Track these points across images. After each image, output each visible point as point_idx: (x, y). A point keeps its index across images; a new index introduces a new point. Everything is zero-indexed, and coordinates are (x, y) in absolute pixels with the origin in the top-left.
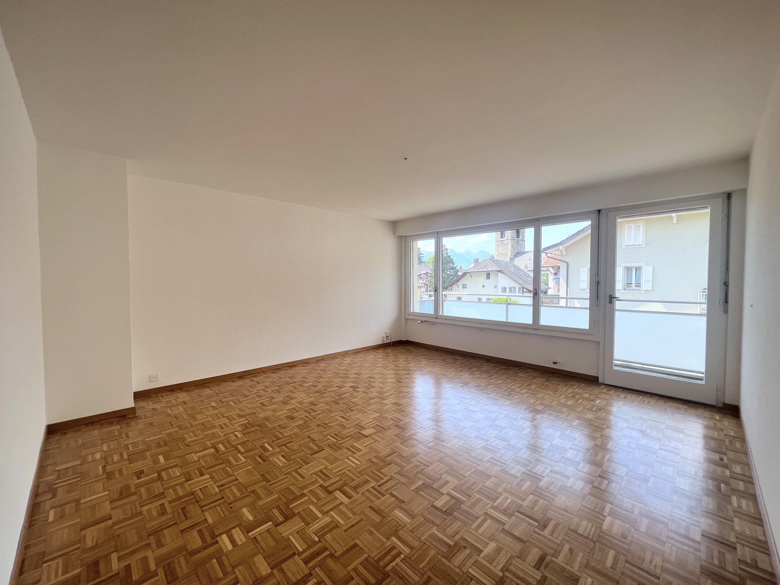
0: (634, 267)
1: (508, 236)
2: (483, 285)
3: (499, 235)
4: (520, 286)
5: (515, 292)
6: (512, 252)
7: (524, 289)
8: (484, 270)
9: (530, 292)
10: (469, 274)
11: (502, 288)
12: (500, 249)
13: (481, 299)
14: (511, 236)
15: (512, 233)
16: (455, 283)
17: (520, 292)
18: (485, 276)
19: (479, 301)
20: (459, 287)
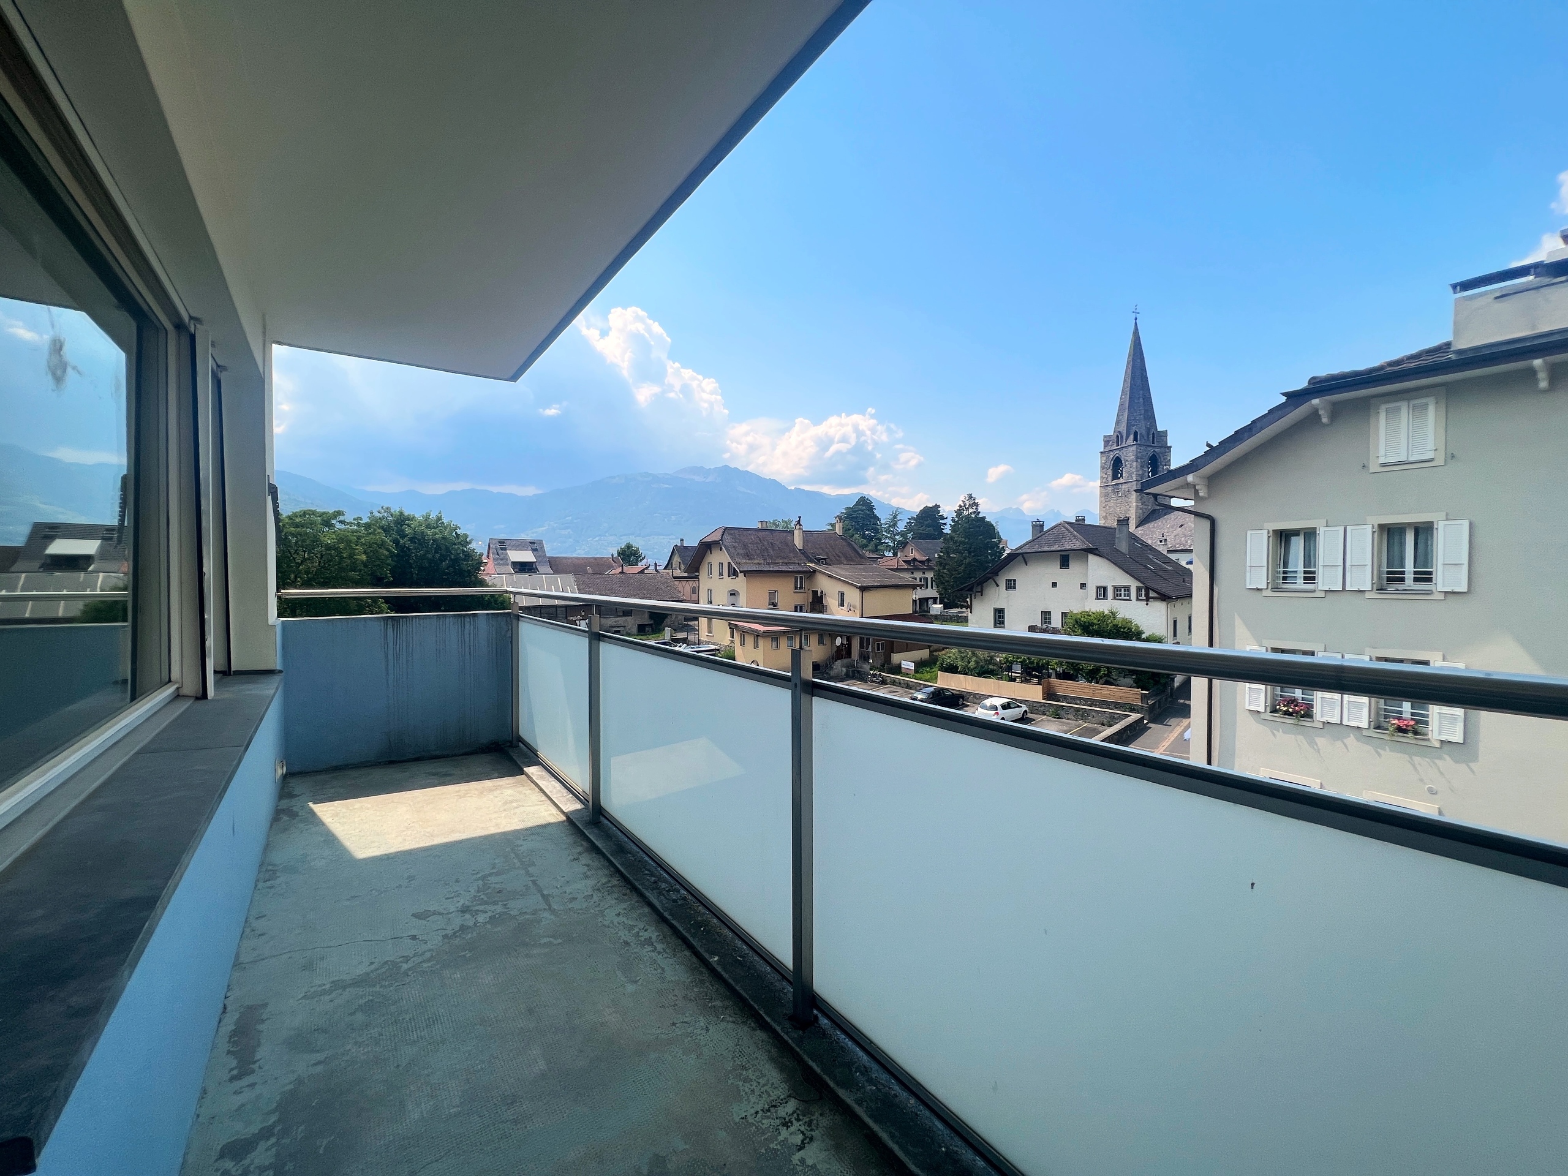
0: (1409, 524)
1: (1130, 475)
2: (1053, 583)
3: (1110, 472)
4: (1141, 585)
5: (1128, 598)
6: (1141, 509)
7: (1151, 591)
8: (1053, 549)
9: (1164, 597)
10: (1020, 557)
11: (1098, 588)
12: (1112, 503)
13: (1050, 613)
14: (1138, 473)
15: (1139, 466)
16: (990, 578)
17: (1140, 598)
18: (1059, 563)
19: (1045, 618)
20: (998, 586)
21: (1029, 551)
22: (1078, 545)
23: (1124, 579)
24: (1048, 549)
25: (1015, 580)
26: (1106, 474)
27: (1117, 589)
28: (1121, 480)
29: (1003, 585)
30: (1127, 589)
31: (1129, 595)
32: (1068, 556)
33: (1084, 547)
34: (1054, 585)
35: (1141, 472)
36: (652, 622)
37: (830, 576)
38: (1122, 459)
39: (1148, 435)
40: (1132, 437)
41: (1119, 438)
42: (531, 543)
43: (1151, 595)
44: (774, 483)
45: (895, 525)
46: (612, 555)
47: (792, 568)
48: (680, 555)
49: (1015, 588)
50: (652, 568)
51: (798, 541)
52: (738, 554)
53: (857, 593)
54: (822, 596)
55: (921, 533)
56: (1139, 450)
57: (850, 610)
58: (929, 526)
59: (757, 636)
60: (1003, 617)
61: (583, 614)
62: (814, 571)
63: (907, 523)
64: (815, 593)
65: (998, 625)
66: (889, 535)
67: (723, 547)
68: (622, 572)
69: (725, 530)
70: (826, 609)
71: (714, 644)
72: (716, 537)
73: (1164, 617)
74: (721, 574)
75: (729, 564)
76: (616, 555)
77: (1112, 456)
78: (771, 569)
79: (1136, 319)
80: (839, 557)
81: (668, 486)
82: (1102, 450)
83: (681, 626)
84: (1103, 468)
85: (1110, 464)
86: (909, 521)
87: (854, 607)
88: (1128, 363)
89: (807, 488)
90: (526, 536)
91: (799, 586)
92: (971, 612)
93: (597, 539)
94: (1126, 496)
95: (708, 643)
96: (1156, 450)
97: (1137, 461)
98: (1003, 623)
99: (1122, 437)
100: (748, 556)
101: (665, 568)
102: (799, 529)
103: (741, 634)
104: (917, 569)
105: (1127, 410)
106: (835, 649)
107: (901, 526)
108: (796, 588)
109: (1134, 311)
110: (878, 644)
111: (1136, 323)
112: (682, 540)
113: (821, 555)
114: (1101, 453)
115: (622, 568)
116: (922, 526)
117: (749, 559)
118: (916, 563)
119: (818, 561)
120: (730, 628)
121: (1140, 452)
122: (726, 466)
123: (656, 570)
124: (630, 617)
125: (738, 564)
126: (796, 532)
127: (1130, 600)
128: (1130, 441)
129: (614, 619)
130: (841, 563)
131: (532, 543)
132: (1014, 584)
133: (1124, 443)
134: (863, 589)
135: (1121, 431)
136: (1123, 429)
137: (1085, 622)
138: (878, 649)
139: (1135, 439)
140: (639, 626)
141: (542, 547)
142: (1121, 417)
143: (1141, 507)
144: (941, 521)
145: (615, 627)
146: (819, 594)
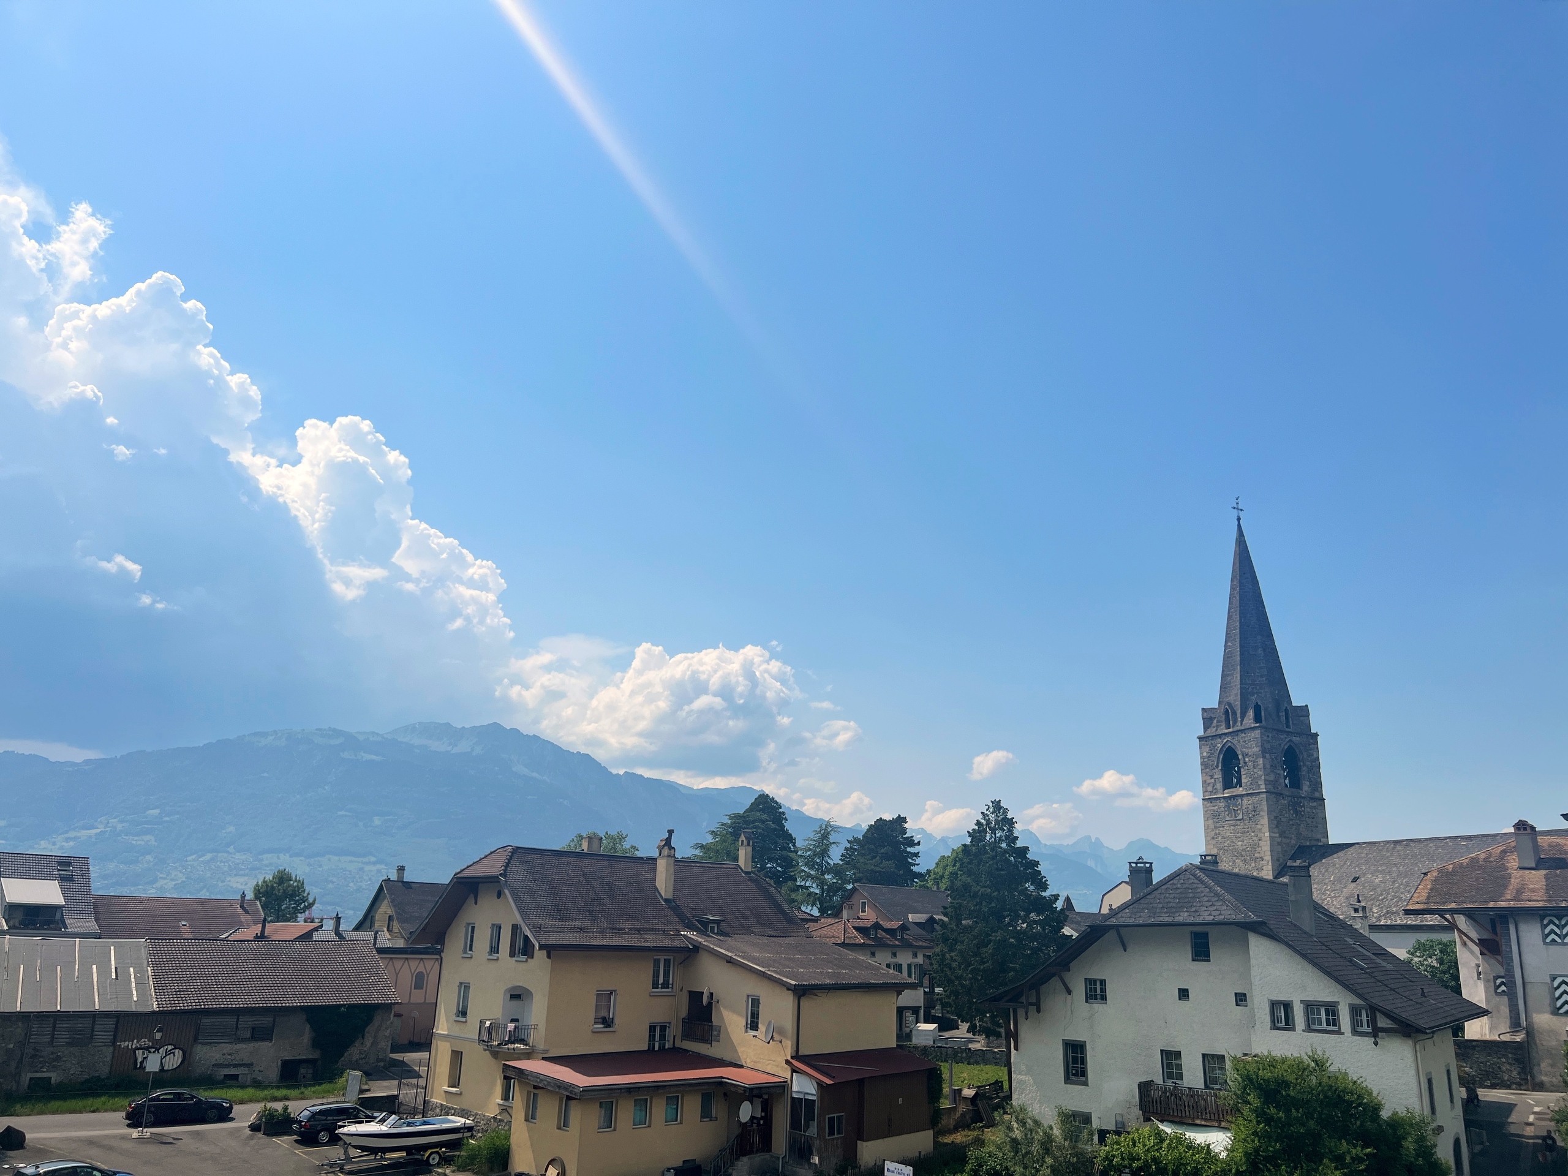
1: (1254, 781)
2: (1179, 990)
3: (1218, 775)
4: (1358, 1001)
5: (1335, 1028)
6: (1279, 844)
7: (1379, 1016)
8: (1179, 919)
9: (1407, 1030)
10: (1111, 935)
11: (1274, 1004)
12: (1227, 831)
13: (1178, 1054)
14: (1267, 778)
15: (1268, 766)
16: (1054, 975)
17: (1360, 1029)
18: (1189, 948)
19: (1169, 1066)
20: (1069, 992)
21: (1131, 921)
22: (1225, 913)
23: (1323, 990)
24: (1170, 920)
25: (1103, 982)
26: (1212, 776)
27: (1311, 1007)
28: (1240, 791)
29: (1079, 991)
30: (1331, 1009)
31: (1335, 1023)
32: (1205, 935)
33: (1240, 918)
34: (1184, 994)
35: (1272, 778)
36: (316, 1055)
37: (730, 961)
38: (1239, 752)
39: (1278, 711)
40: (1251, 713)
41: (1228, 714)
42: (60, 863)
43: (1380, 1025)
44: (586, 760)
45: (824, 853)
46: (243, 895)
47: (651, 940)
48: (393, 901)
49: (1104, 998)
50: (329, 925)
51: (663, 880)
52: (538, 906)
53: (787, 1001)
54: (710, 1004)
55: (872, 871)
56: (1265, 738)
57: (772, 1038)
58: (886, 857)
59: (569, 1098)
60: (1083, 1061)
61: (158, 1036)
62: (697, 949)
63: (846, 849)
64: (695, 997)
65: (1073, 1078)
66: (812, 873)
67: (506, 891)
68: (261, 937)
69: (513, 853)
70: (719, 1035)
71: (463, 1113)
72: (494, 868)
73: (1413, 1072)
74: (494, 949)
75: (515, 928)
76: (250, 896)
77: (1220, 746)
78: (605, 942)
79: (1239, 519)
80: (746, 918)
81: (374, 757)
82: (1202, 733)
83: (382, 1064)
84: (1204, 765)
85: (1217, 760)
86: (848, 845)
87: (781, 1031)
88: (1233, 589)
89: (647, 773)
90: (50, 846)
91: (661, 981)
92: (1016, 1049)
93: (208, 856)
94: (1250, 819)
95: (446, 1111)
96: (1294, 739)
97: (1264, 757)
98: (1083, 1073)
99: (1234, 713)
100: (559, 911)
101: (357, 928)
102: (669, 856)
103: (529, 1093)
104: (881, 945)
105: (1239, 667)
106: (736, 1131)
107: (835, 856)
108: (655, 985)
109: (1235, 506)
110: (831, 1120)
111: (1239, 525)
112: (401, 869)
113: (711, 914)
114: (1200, 738)
115: (264, 927)
116: (874, 857)
117: (561, 920)
118: (881, 933)
119: (704, 927)
120: (505, 1078)
121: (1269, 742)
122: (496, 727)
123: (337, 932)
124: (267, 1043)
125: (537, 929)
126: (662, 865)
127: (1339, 1032)
128: (1249, 720)
129: (227, 1048)
130: (748, 931)
131: (64, 863)
132: (1102, 990)
133: (1239, 724)
134: (801, 992)
135: (1232, 702)
136: (1235, 697)
137: (1268, 1080)
138: (831, 1133)
139: (1258, 719)
140: (286, 1064)
141: (85, 874)
142: (1229, 678)
143: (1279, 840)
144: (909, 849)
145: (228, 1066)
146: (705, 1001)
